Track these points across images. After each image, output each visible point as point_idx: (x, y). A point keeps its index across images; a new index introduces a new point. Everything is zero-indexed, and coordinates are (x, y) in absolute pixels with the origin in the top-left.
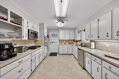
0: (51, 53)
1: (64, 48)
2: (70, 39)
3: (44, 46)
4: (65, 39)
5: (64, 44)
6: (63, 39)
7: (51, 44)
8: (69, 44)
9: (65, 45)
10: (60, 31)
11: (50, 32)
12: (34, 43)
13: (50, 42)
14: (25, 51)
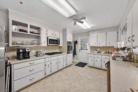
0: (80, 63)
1: (96, 59)
2: (108, 45)
3: (66, 53)
4: (99, 45)
5: (98, 52)
6: (96, 45)
7: (80, 51)
8: (105, 53)
9: (99, 54)
10: (90, 35)
11: (79, 37)
12: (58, 49)
13: (79, 49)
14: (40, 55)
